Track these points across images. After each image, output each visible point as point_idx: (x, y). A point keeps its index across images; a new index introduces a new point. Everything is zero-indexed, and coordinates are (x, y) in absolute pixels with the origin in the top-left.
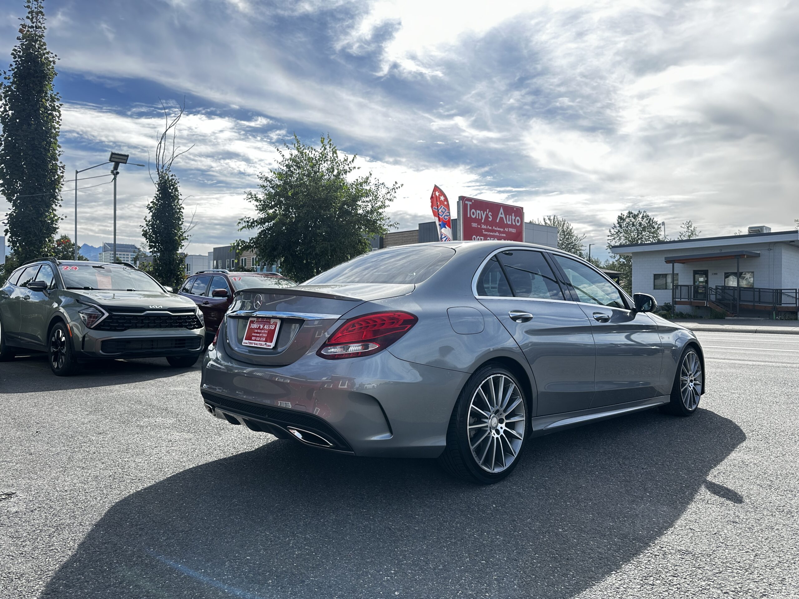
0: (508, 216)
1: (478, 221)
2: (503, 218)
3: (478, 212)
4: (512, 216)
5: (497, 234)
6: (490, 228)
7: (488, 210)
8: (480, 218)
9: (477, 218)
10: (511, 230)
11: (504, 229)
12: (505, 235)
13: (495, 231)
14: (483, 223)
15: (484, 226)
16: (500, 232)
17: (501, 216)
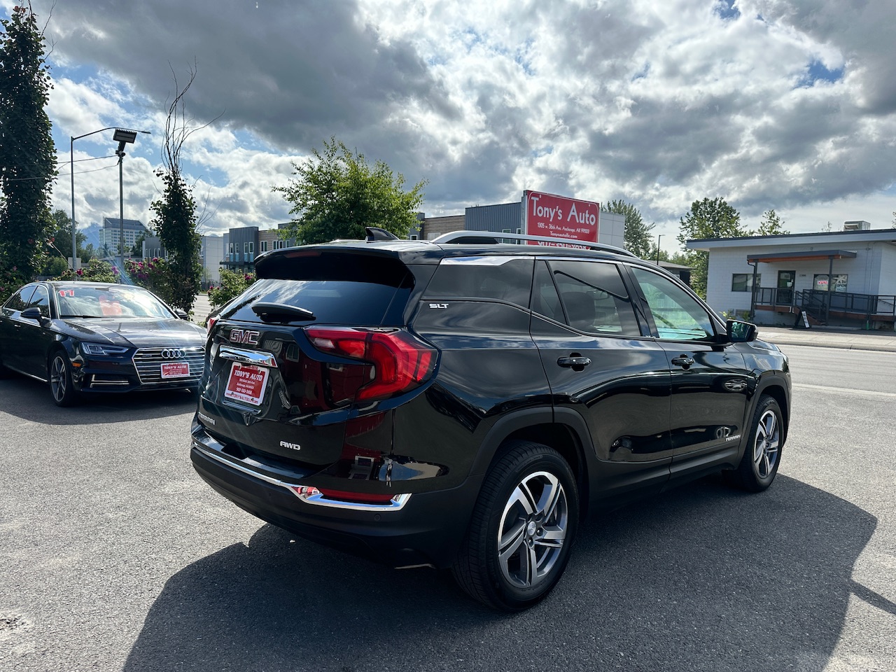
0: (581, 215)
1: (545, 220)
2: (575, 216)
3: (546, 209)
4: (585, 214)
5: (567, 236)
6: (560, 229)
7: (558, 208)
8: (548, 216)
9: (545, 216)
10: (583, 230)
11: (576, 230)
12: (576, 237)
13: (565, 232)
14: (551, 223)
15: (552, 227)
16: (570, 233)
17: (573, 214)
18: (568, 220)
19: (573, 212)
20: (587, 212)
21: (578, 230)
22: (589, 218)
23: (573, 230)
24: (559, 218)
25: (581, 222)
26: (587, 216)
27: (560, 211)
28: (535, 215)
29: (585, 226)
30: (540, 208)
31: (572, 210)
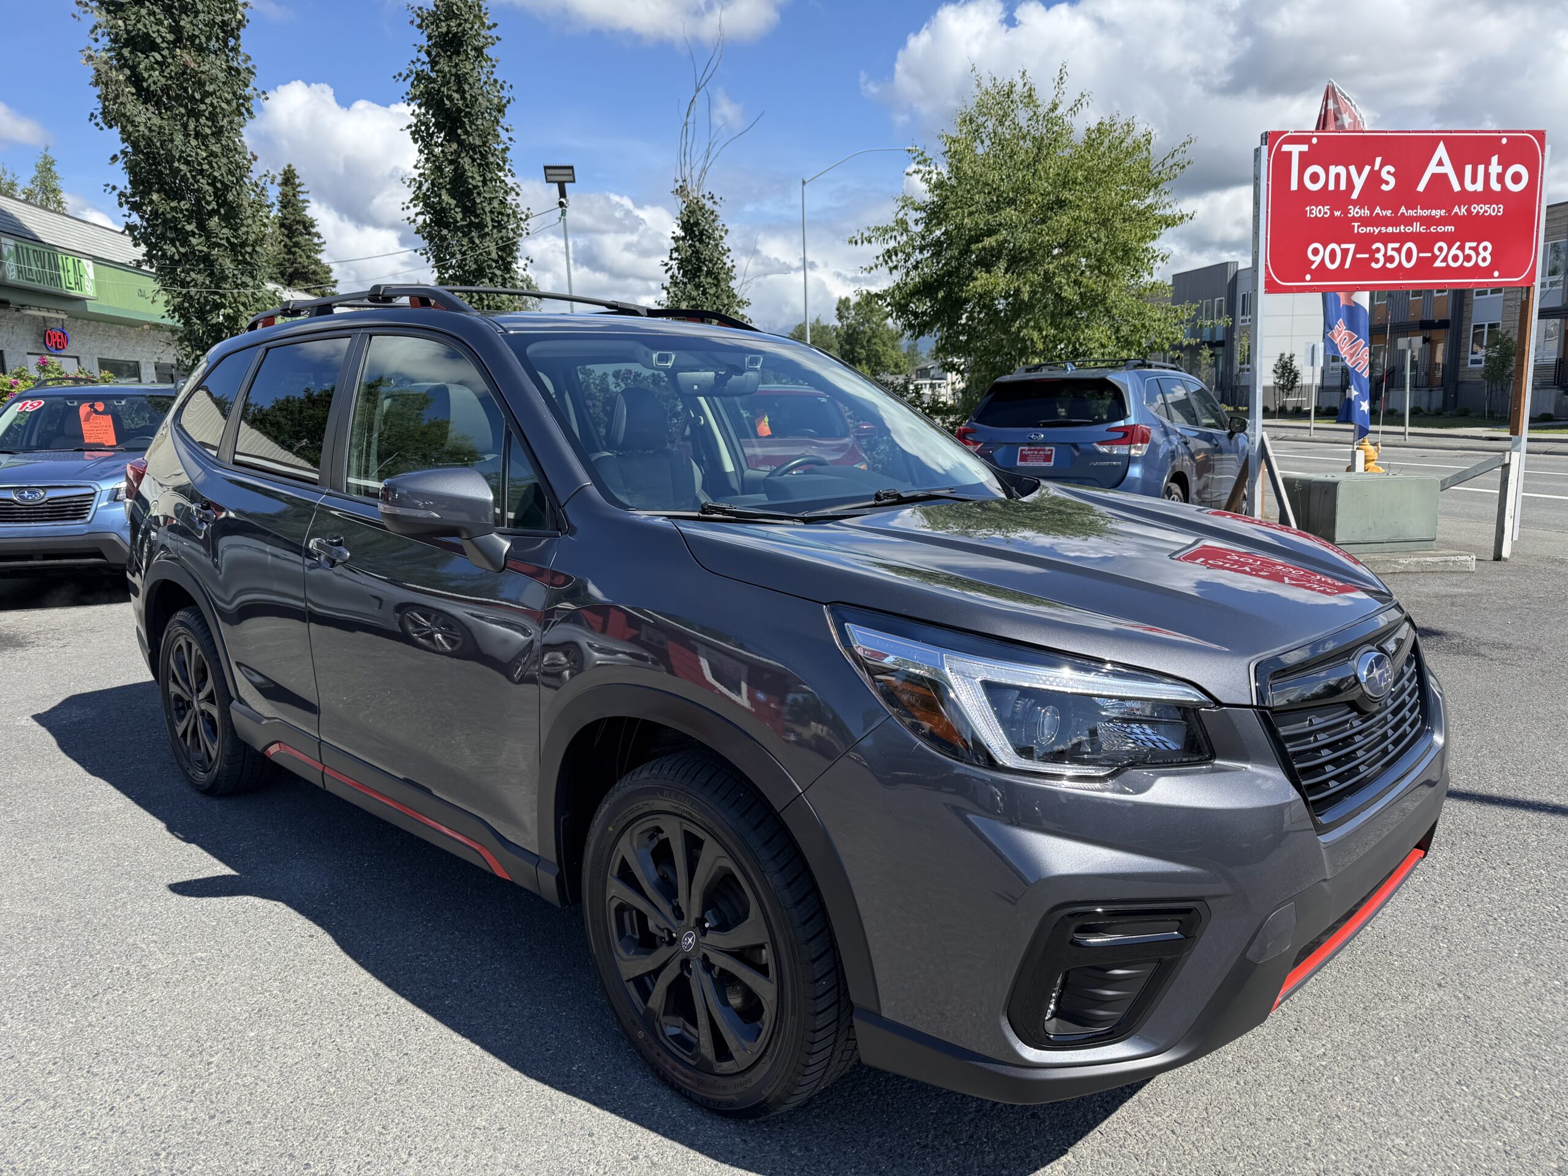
0: (1468, 169)
1: (1338, 198)
2: (1445, 176)
3: (1333, 170)
4: (1487, 164)
5: (1417, 228)
6: (1389, 213)
7: (1378, 160)
8: (1343, 187)
9: (1331, 187)
10: (1476, 209)
11: (1449, 211)
12: (1451, 228)
13: (1409, 221)
14: (1355, 203)
15: (1354, 212)
16: (1427, 221)
17: (1440, 170)
18: (1421, 188)
19: (1440, 163)
20: (1495, 159)
21: (1461, 210)
22: (1501, 178)
23: (1438, 213)
24: (1384, 187)
25: (1469, 187)
26: (1495, 168)
27: (1392, 169)
28: (1294, 186)
29: (1487, 196)
30: (1313, 170)
31: (1435, 159)
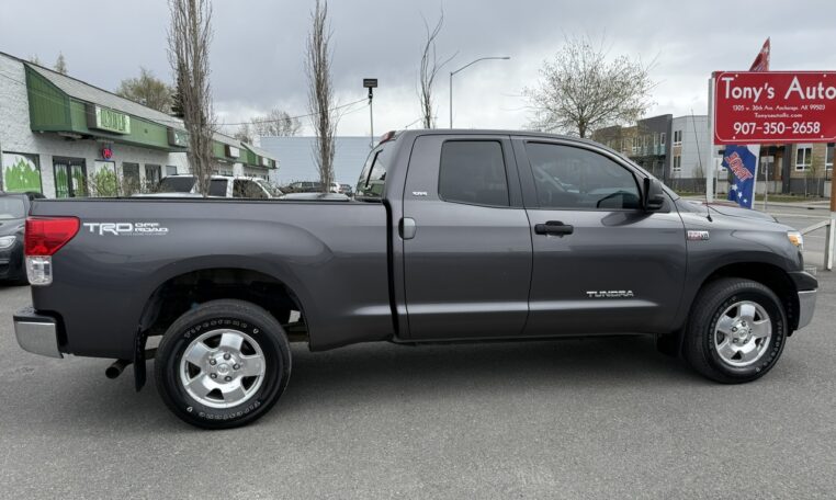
0: (808, 89)
1: (748, 102)
2: (797, 92)
3: (745, 89)
4: (817, 87)
5: (784, 115)
6: (771, 108)
7: (766, 85)
8: (750, 97)
9: (745, 96)
10: (812, 107)
11: (799, 107)
12: (800, 116)
13: (781, 112)
14: (755, 104)
15: (755, 108)
16: (789, 112)
17: (795, 89)
18: (786, 97)
19: (795, 87)
20: (821, 84)
21: (805, 108)
22: (823, 93)
23: (794, 109)
24: (769, 97)
25: (809, 97)
26: (821, 89)
27: (773, 89)
28: (727, 96)
29: (818, 101)
30: (736, 89)
31: (793, 84)
